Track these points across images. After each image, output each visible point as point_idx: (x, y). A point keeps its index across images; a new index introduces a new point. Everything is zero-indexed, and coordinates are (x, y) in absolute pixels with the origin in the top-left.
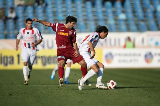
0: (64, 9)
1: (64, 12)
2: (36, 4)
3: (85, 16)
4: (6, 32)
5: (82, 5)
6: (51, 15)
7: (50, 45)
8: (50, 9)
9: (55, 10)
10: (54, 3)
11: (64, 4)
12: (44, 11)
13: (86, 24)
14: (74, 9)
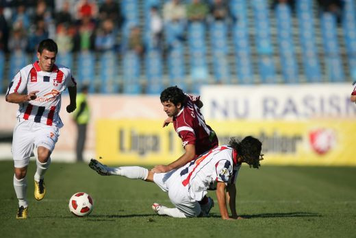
0: (273, 31)
1: (274, 36)
2: (210, 19)
3: (320, 45)
4: (143, 80)
5: (315, 21)
6: (243, 43)
7: (241, 110)
8: (241, 30)
9: (253, 31)
10: (250, 17)
11: (273, 20)
12: (230, 35)
13: (322, 65)
14: (296, 31)
